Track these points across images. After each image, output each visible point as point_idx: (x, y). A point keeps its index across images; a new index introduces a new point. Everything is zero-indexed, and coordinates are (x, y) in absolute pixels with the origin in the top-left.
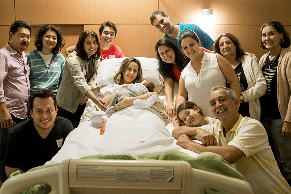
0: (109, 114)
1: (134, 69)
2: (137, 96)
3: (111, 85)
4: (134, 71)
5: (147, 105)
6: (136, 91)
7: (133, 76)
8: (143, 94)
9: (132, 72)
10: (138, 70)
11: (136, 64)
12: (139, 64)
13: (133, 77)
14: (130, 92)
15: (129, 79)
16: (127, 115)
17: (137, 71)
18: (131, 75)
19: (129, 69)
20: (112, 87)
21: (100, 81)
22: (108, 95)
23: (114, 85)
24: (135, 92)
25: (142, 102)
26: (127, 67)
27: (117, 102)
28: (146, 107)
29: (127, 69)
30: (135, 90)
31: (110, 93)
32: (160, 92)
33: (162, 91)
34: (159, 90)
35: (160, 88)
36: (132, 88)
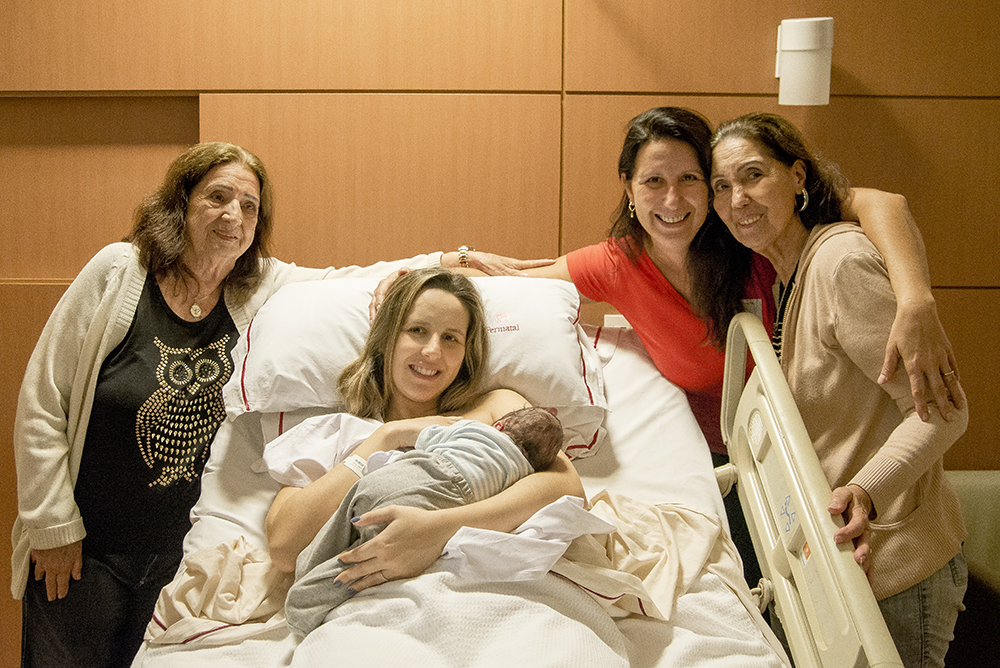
0: (304, 611)
1: (442, 330)
2: (470, 499)
3: (324, 422)
4: (446, 337)
5: (529, 565)
6: (461, 470)
7: (442, 368)
8: (503, 487)
9: (433, 345)
10: (464, 331)
11: (450, 301)
12: (470, 300)
13: (438, 373)
14: (424, 481)
15: (421, 387)
16: (410, 632)
17: (461, 338)
18: (429, 365)
19: (416, 330)
20: (329, 434)
21: (262, 380)
22: (305, 481)
23: (338, 420)
24: (454, 481)
25: (496, 547)
26: (404, 321)
27: (355, 537)
28: (522, 576)
29: (401, 330)
30: (457, 466)
31: (315, 471)
32: (587, 450)
33: (594, 446)
34: (579, 440)
35: (584, 430)
36: (438, 452)
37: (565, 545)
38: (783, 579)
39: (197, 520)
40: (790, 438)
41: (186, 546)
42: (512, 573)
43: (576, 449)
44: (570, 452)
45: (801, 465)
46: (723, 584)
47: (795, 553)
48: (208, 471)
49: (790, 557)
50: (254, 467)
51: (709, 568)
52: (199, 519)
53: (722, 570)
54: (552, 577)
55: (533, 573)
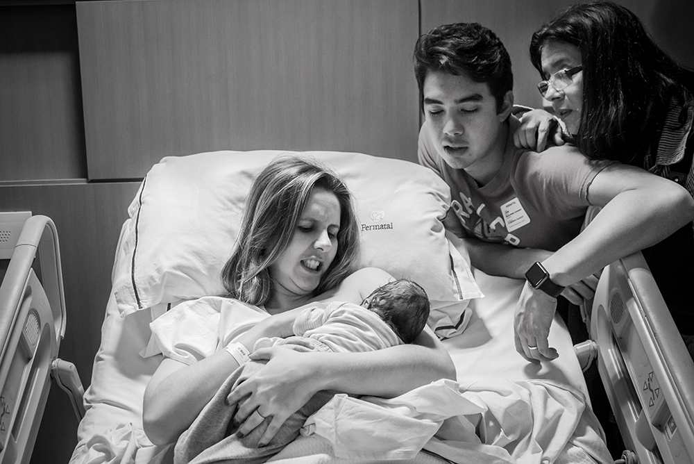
13: (321, 264)
30: (334, 350)
32: (454, 330)
33: (461, 326)
34: (446, 321)
35: (452, 311)
36: (314, 337)
37: (437, 426)
38: (647, 451)
39: (89, 407)
40: (652, 316)
41: (80, 434)
42: (385, 452)
43: (444, 330)
44: (439, 332)
45: (663, 341)
46: (587, 457)
47: (660, 427)
48: (99, 359)
49: (654, 431)
50: (141, 354)
51: (575, 442)
52: (91, 406)
53: (586, 443)
54: (424, 455)
55: (405, 452)
